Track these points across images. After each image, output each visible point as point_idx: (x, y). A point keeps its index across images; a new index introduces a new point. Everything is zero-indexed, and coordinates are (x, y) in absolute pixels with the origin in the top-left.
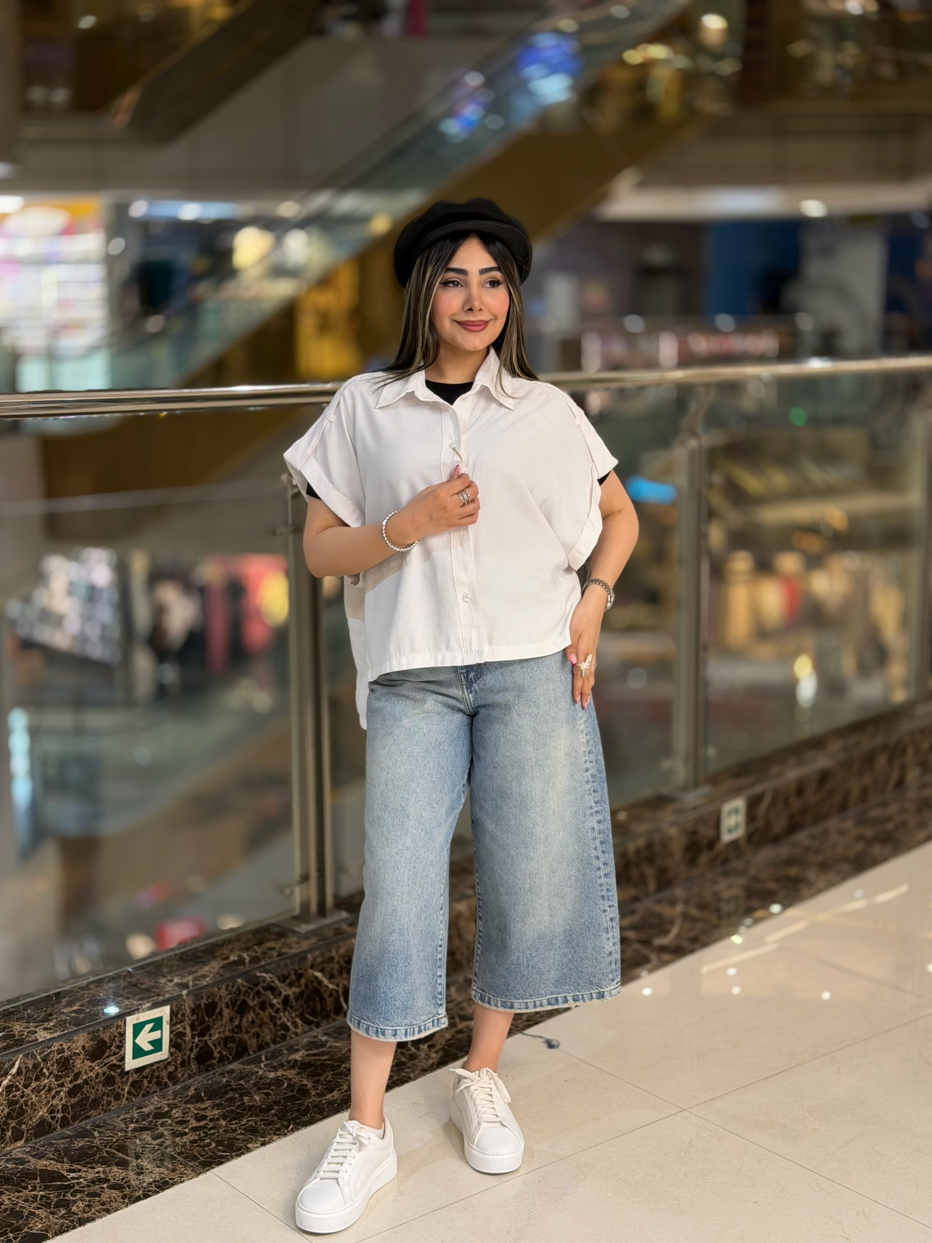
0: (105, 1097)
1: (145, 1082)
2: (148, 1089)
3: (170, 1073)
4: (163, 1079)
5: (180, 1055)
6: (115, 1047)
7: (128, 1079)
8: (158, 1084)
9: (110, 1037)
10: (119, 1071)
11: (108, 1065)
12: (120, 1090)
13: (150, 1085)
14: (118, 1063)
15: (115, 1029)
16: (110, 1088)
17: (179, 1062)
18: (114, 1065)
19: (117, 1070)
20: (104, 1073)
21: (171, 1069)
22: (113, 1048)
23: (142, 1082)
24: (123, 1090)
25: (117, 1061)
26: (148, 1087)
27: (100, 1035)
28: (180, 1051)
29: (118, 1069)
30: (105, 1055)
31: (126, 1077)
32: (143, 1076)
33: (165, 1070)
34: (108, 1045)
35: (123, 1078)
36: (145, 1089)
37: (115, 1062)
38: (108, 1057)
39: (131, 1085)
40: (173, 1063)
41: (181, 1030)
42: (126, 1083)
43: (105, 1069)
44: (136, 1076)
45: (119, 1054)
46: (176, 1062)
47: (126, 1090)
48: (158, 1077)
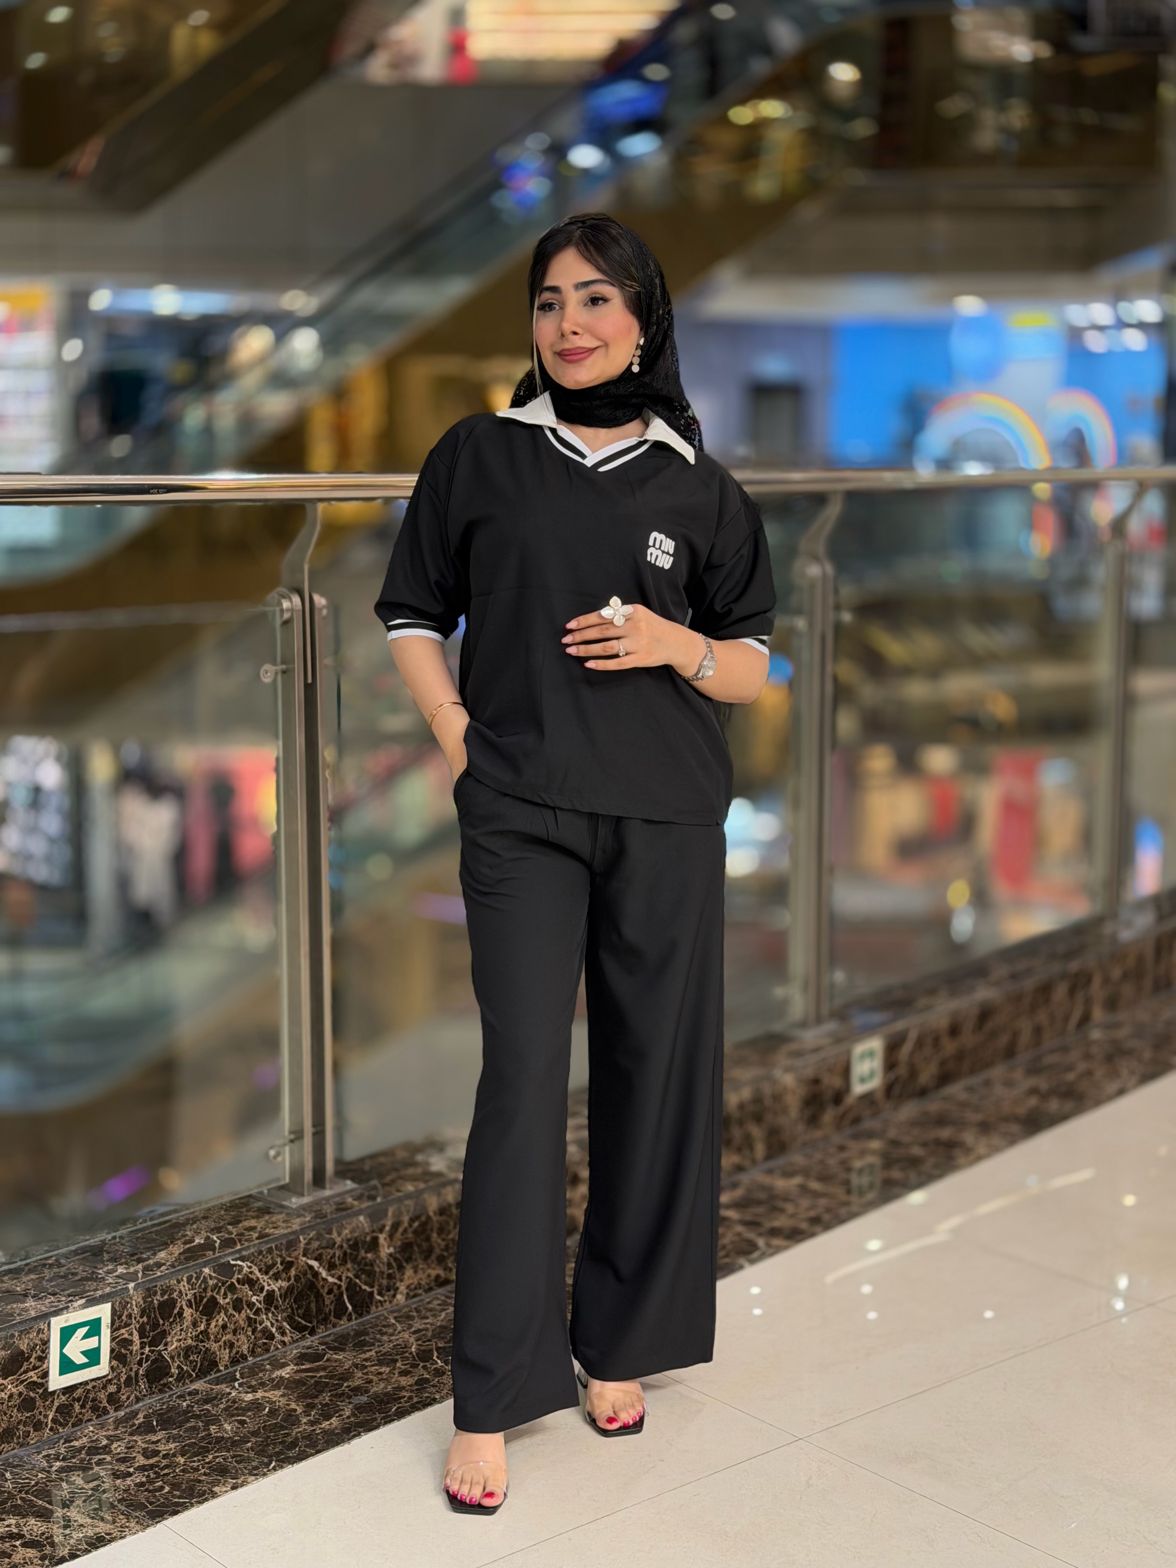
0: (21, 1427)
1: (77, 1406)
2: (81, 1416)
3: (111, 1394)
4: (101, 1402)
5: (124, 1370)
6: (35, 1358)
7: (53, 1402)
8: (94, 1409)
9: (28, 1345)
10: (41, 1391)
11: (25, 1383)
12: (42, 1417)
13: (83, 1411)
14: (40, 1381)
15: (35, 1334)
16: (29, 1415)
17: (122, 1380)
18: (34, 1383)
19: (38, 1390)
20: (20, 1394)
21: (112, 1389)
22: (32, 1360)
23: (72, 1406)
24: (46, 1416)
25: (38, 1377)
26: (81, 1413)
27: (14, 1342)
28: (124, 1367)
29: (40, 1389)
30: (22, 1370)
31: (50, 1400)
32: (74, 1397)
33: (103, 1391)
34: (26, 1355)
35: (47, 1401)
36: (77, 1417)
37: (35, 1379)
38: (25, 1372)
39: (56, 1412)
40: (116, 1381)
41: (126, 1336)
42: (50, 1408)
43: (21, 1388)
44: (64, 1398)
45: (41, 1369)
46: (119, 1380)
47: (50, 1417)
48: (94, 1400)
